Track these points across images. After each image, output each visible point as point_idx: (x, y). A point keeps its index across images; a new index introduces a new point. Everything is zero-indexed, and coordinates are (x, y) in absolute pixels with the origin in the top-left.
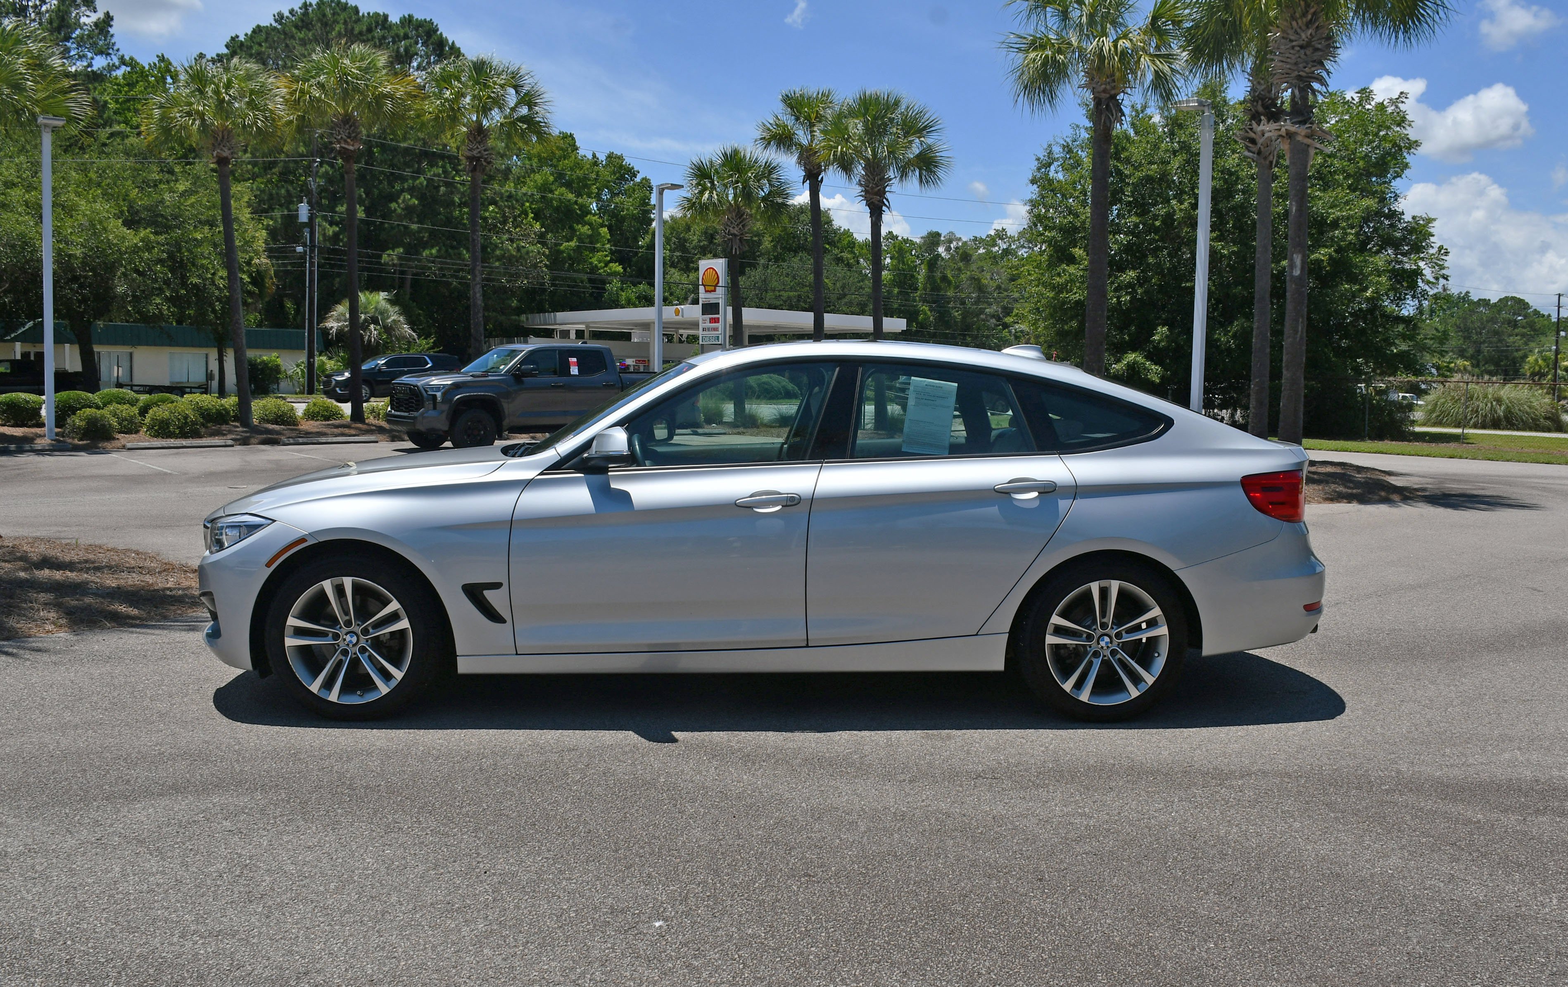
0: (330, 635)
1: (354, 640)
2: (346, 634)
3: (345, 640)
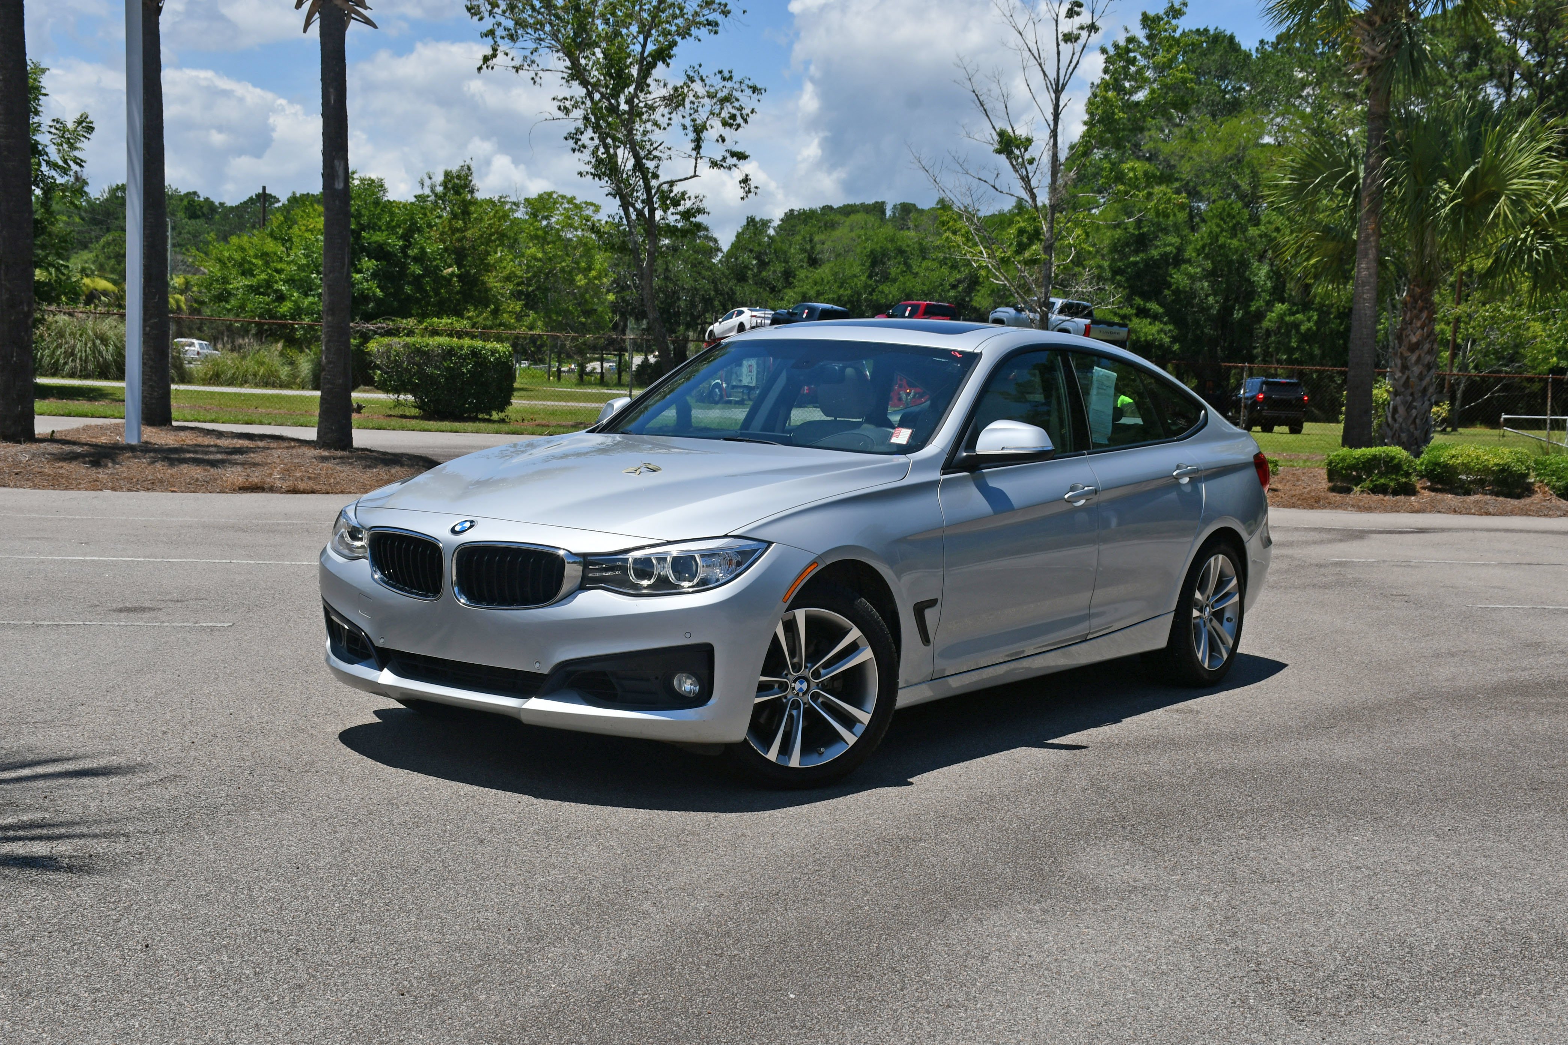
0: (776, 686)
1: (805, 686)
2: (795, 682)
3: (793, 689)
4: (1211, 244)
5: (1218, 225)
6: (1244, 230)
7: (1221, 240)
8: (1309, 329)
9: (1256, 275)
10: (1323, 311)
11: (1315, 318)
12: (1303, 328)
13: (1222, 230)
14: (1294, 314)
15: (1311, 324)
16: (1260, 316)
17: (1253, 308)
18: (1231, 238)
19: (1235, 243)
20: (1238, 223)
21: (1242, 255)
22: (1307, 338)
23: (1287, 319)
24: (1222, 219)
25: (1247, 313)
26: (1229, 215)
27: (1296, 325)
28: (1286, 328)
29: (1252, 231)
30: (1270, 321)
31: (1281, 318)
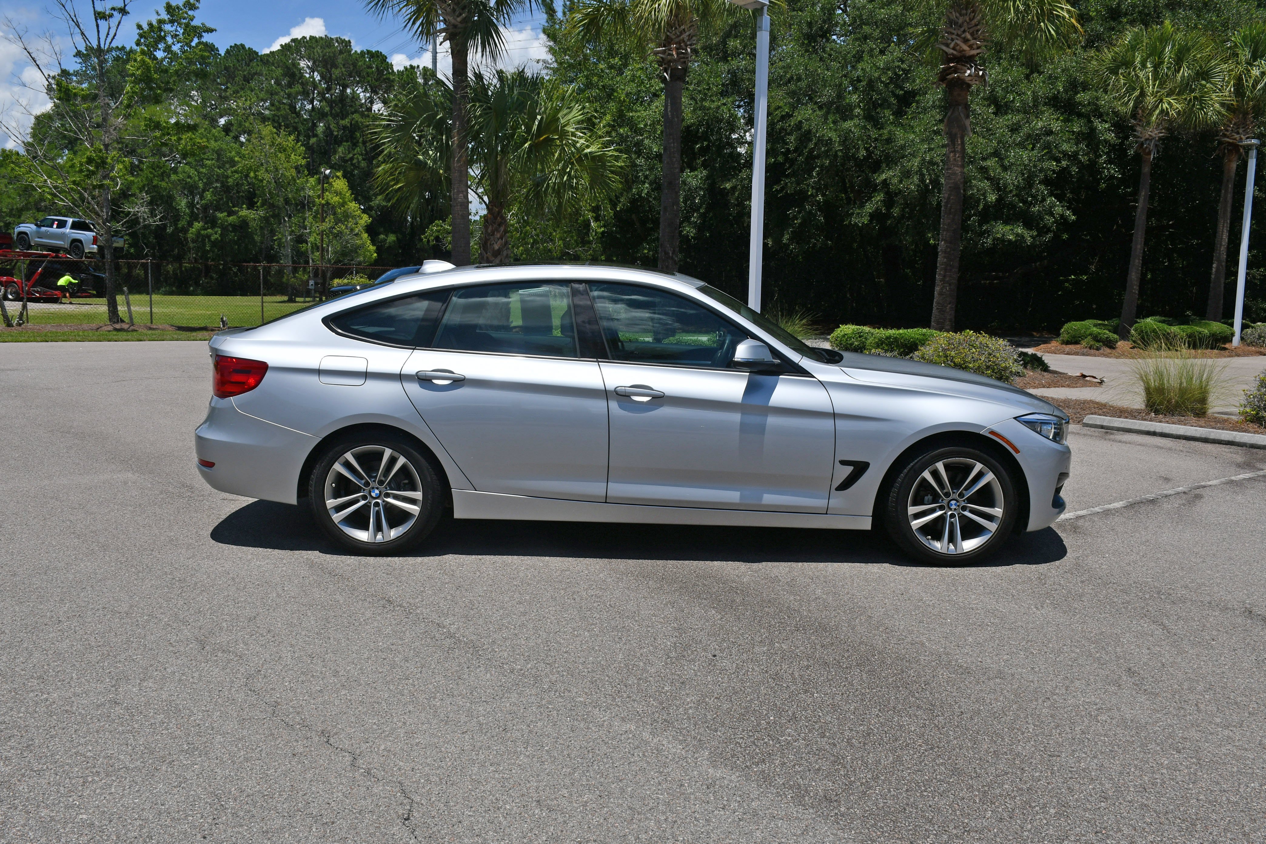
4: (148, 185)
5: (151, 173)
6: (169, 176)
7: (155, 182)
8: (217, 239)
9: (179, 205)
10: (224, 228)
11: (219, 232)
12: (213, 238)
13: (154, 176)
14: (206, 229)
15: (217, 236)
16: (185, 230)
17: (180, 226)
18: (161, 181)
19: (163, 184)
20: (164, 172)
21: (169, 192)
22: (214, 244)
23: (202, 232)
24: (154, 169)
25: (176, 228)
26: (158, 166)
27: (209, 236)
28: (200, 238)
29: (173, 177)
30: (192, 233)
31: (198, 232)
